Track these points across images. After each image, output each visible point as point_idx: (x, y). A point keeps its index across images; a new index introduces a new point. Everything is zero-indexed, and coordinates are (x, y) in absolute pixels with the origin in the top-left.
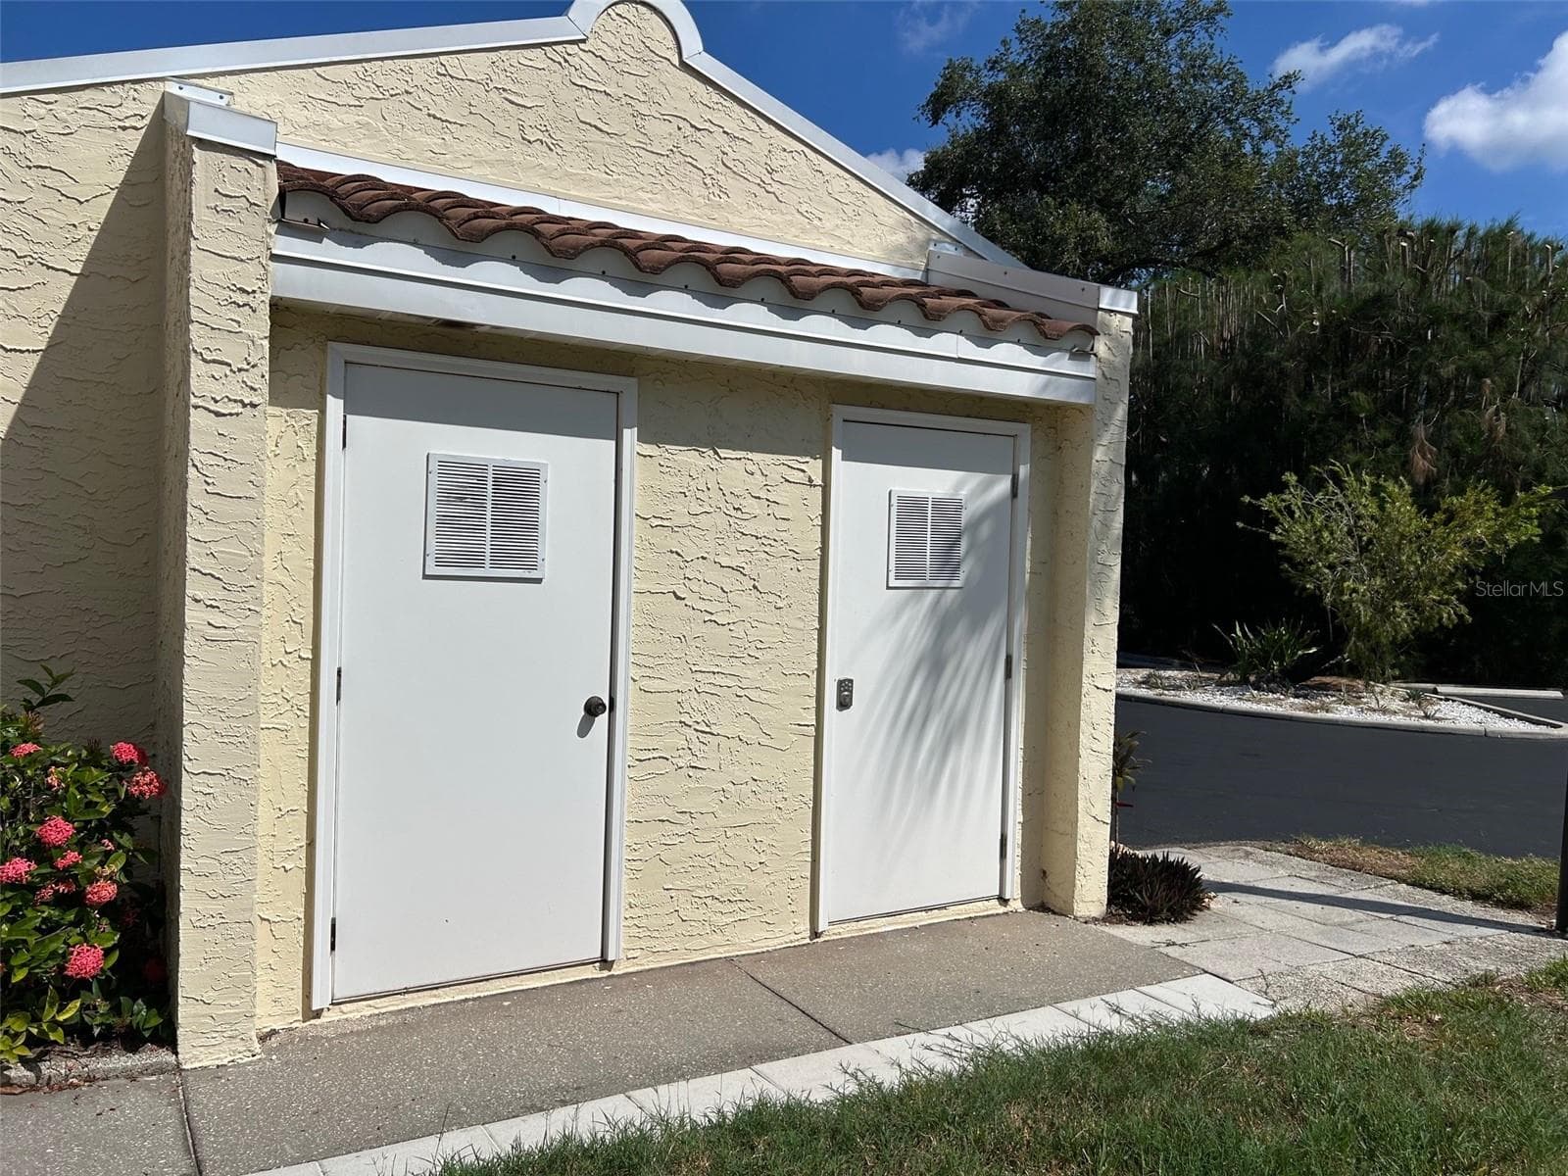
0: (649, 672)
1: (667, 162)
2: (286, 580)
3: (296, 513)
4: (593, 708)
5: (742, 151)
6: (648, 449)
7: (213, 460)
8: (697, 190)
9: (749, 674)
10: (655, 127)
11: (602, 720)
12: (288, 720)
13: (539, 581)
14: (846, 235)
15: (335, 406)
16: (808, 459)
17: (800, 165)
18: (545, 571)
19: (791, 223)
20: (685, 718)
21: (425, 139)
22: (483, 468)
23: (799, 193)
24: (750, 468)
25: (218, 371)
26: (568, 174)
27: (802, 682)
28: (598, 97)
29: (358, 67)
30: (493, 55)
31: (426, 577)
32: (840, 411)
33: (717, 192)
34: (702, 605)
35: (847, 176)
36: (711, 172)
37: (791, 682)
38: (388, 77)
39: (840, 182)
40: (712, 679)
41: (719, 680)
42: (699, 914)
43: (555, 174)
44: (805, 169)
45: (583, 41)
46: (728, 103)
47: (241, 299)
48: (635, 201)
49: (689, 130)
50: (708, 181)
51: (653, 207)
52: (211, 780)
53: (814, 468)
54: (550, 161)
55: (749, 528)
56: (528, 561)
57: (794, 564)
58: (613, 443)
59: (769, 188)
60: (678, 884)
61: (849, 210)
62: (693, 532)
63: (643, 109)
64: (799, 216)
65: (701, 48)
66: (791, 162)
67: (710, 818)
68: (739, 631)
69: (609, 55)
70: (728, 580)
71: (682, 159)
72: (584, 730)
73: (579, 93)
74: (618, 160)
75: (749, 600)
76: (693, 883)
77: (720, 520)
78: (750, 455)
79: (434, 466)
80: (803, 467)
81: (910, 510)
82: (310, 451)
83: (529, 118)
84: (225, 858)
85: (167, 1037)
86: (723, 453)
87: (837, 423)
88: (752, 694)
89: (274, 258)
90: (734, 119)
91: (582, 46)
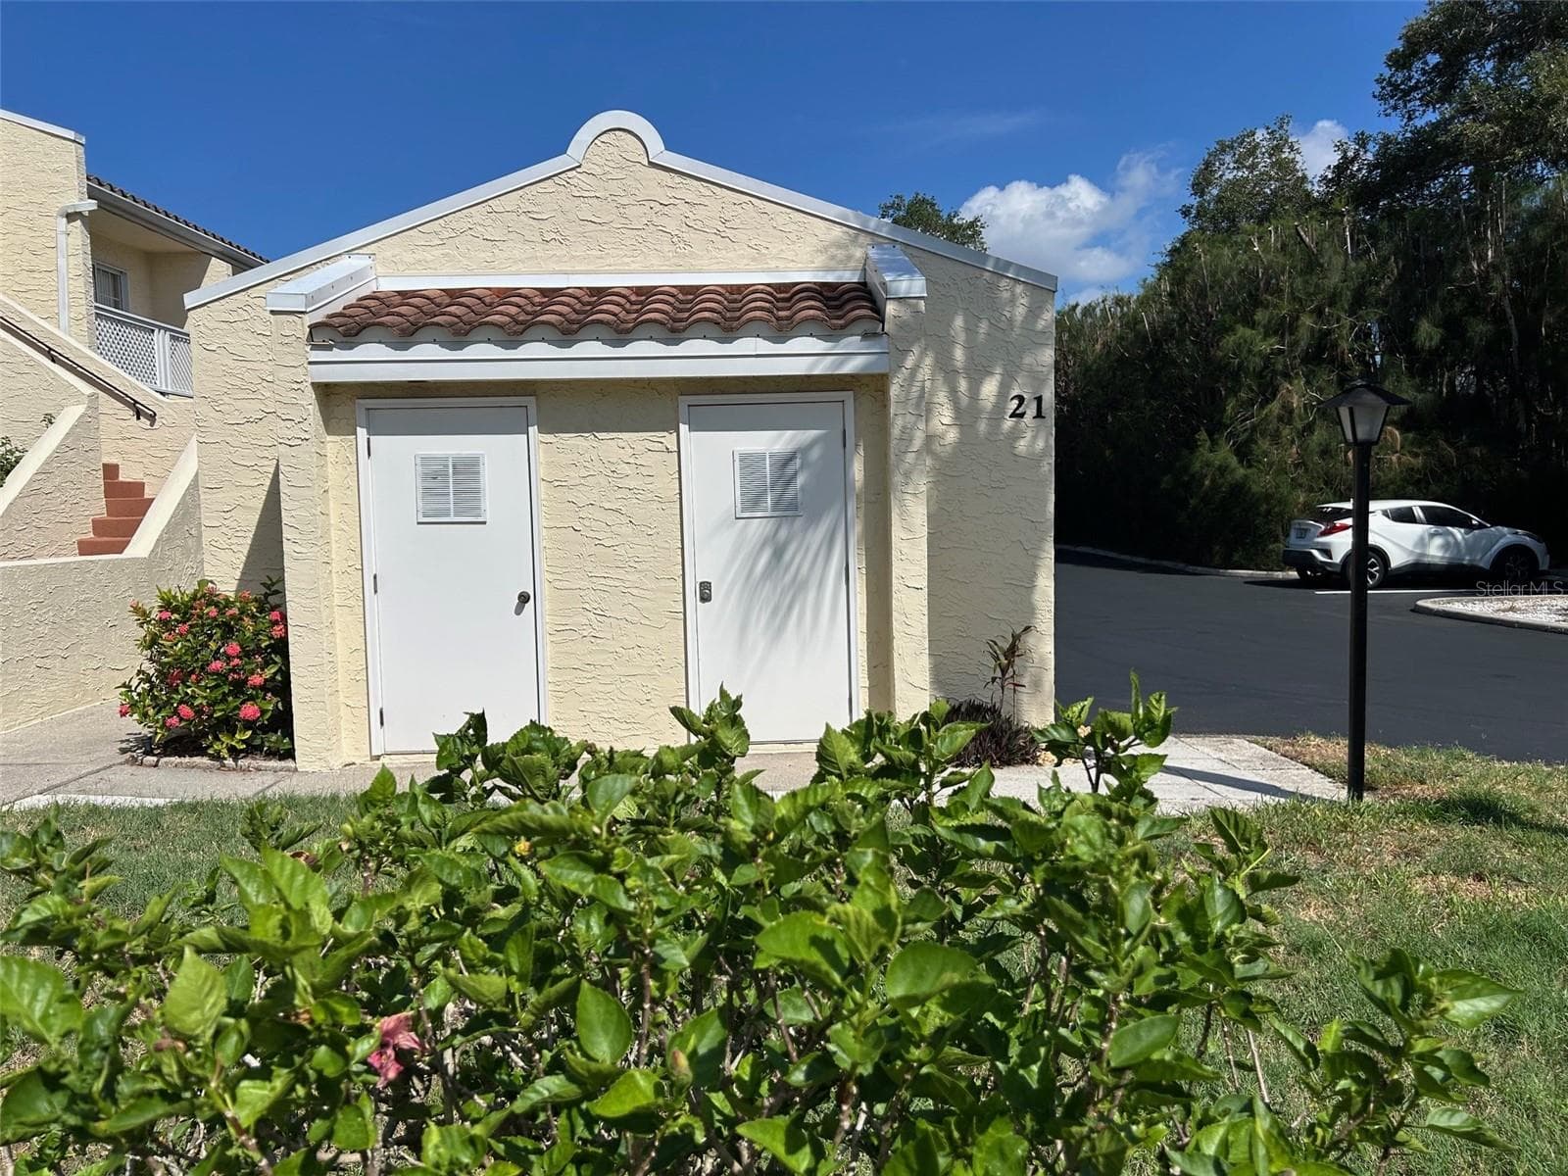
0: (560, 577)
1: (643, 233)
2: (346, 528)
3: (348, 492)
4: (524, 598)
5: (701, 212)
6: (549, 438)
7: (290, 469)
8: (667, 247)
9: (630, 578)
10: (633, 211)
11: (530, 605)
12: (352, 602)
13: (484, 523)
14: (789, 255)
15: (362, 432)
16: (665, 434)
17: (749, 210)
18: (487, 517)
19: (743, 257)
20: (587, 606)
21: (483, 255)
22: (446, 459)
23: (749, 232)
24: (622, 444)
25: (289, 424)
26: (574, 257)
27: (672, 583)
28: (591, 201)
29: (441, 221)
30: (520, 192)
31: (419, 523)
32: (685, 401)
33: (682, 245)
34: (592, 534)
35: (789, 211)
36: (677, 232)
37: (663, 584)
38: (459, 222)
39: (782, 217)
40: (603, 581)
41: (609, 582)
42: (604, 729)
43: (566, 259)
44: (755, 215)
45: (579, 167)
46: (689, 181)
47: (296, 386)
48: (621, 265)
49: (657, 207)
50: (675, 239)
51: (633, 266)
52: (301, 629)
53: (669, 439)
54: (561, 251)
55: (625, 483)
56: (477, 512)
57: (659, 506)
58: (525, 436)
59: (723, 234)
60: (589, 708)
61: (793, 237)
62: (583, 488)
63: (624, 201)
64: (749, 249)
65: (663, 148)
66: (742, 211)
67: (609, 670)
68: (621, 550)
69: (598, 171)
70: (611, 518)
71: (655, 228)
72: (519, 611)
73: (578, 202)
74: (609, 240)
75: (627, 530)
76: (599, 708)
77: (603, 481)
78: (620, 435)
79: (419, 461)
80: (662, 440)
81: (749, 463)
82: (353, 459)
83: (546, 226)
84: (310, 669)
85: (290, 754)
86: (601, 435)
87: (683, 409)
88: (635, 592)
89: (310, 363)
90: (692, 191)
91: (578, 170)
